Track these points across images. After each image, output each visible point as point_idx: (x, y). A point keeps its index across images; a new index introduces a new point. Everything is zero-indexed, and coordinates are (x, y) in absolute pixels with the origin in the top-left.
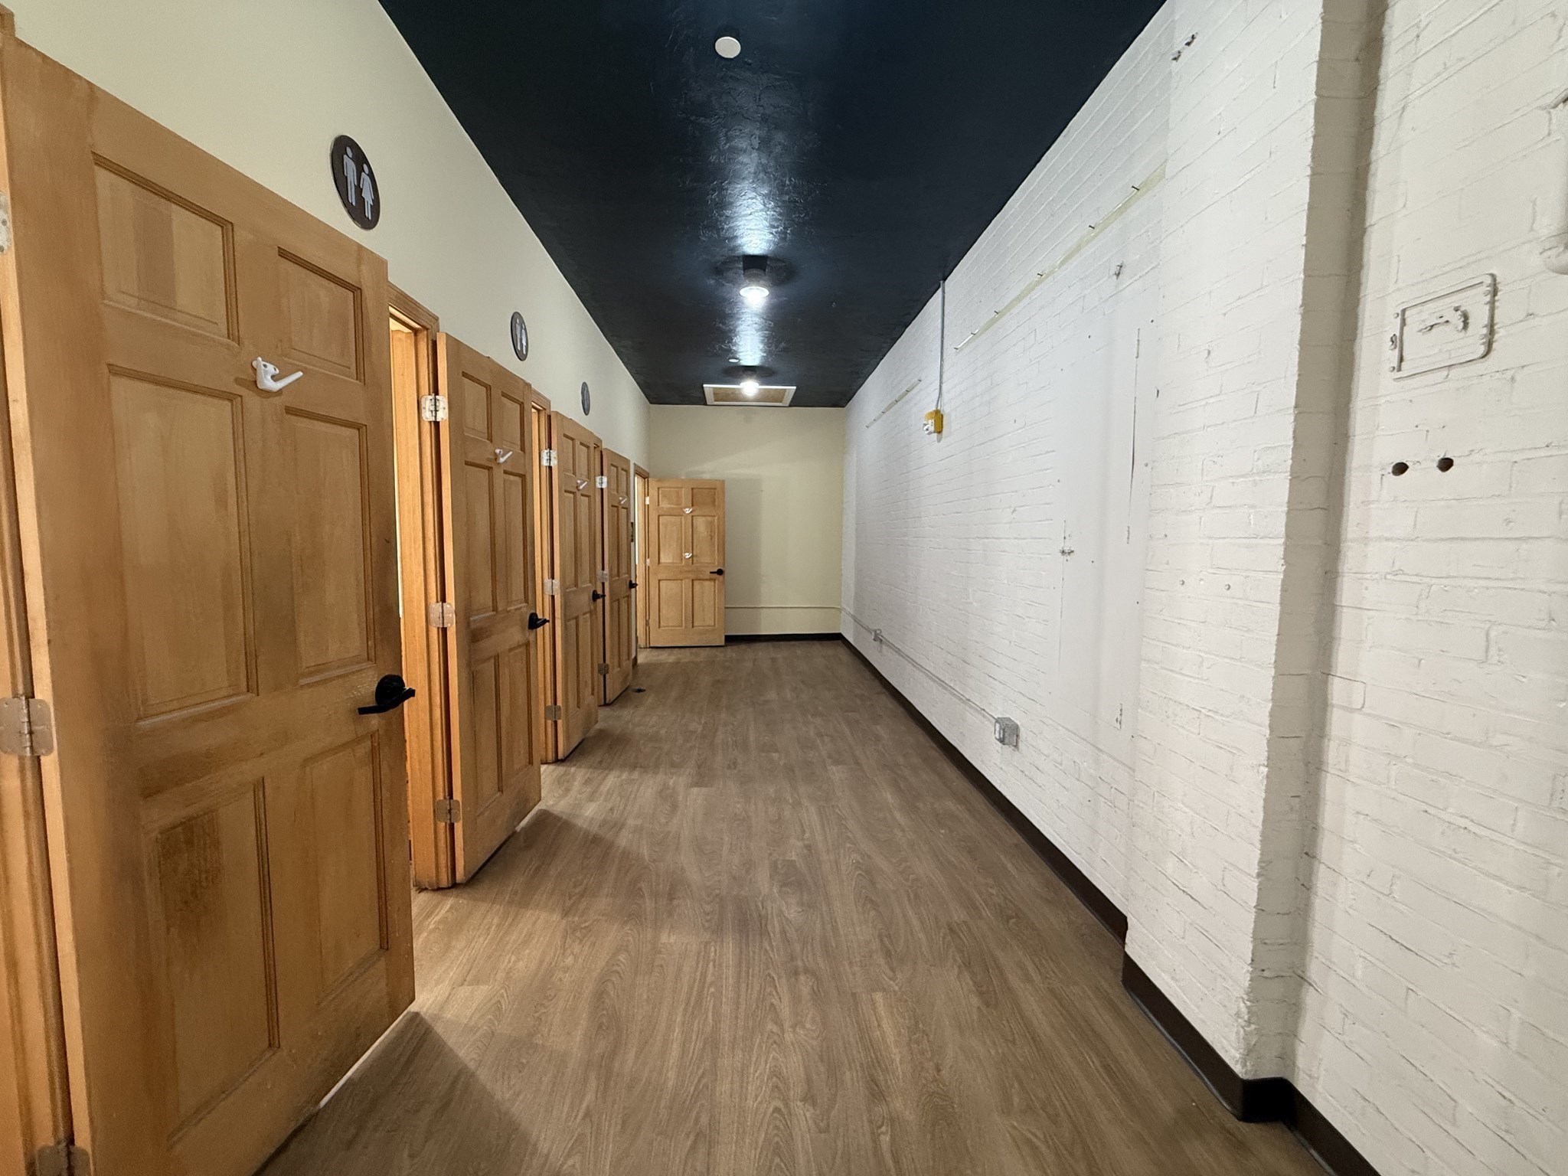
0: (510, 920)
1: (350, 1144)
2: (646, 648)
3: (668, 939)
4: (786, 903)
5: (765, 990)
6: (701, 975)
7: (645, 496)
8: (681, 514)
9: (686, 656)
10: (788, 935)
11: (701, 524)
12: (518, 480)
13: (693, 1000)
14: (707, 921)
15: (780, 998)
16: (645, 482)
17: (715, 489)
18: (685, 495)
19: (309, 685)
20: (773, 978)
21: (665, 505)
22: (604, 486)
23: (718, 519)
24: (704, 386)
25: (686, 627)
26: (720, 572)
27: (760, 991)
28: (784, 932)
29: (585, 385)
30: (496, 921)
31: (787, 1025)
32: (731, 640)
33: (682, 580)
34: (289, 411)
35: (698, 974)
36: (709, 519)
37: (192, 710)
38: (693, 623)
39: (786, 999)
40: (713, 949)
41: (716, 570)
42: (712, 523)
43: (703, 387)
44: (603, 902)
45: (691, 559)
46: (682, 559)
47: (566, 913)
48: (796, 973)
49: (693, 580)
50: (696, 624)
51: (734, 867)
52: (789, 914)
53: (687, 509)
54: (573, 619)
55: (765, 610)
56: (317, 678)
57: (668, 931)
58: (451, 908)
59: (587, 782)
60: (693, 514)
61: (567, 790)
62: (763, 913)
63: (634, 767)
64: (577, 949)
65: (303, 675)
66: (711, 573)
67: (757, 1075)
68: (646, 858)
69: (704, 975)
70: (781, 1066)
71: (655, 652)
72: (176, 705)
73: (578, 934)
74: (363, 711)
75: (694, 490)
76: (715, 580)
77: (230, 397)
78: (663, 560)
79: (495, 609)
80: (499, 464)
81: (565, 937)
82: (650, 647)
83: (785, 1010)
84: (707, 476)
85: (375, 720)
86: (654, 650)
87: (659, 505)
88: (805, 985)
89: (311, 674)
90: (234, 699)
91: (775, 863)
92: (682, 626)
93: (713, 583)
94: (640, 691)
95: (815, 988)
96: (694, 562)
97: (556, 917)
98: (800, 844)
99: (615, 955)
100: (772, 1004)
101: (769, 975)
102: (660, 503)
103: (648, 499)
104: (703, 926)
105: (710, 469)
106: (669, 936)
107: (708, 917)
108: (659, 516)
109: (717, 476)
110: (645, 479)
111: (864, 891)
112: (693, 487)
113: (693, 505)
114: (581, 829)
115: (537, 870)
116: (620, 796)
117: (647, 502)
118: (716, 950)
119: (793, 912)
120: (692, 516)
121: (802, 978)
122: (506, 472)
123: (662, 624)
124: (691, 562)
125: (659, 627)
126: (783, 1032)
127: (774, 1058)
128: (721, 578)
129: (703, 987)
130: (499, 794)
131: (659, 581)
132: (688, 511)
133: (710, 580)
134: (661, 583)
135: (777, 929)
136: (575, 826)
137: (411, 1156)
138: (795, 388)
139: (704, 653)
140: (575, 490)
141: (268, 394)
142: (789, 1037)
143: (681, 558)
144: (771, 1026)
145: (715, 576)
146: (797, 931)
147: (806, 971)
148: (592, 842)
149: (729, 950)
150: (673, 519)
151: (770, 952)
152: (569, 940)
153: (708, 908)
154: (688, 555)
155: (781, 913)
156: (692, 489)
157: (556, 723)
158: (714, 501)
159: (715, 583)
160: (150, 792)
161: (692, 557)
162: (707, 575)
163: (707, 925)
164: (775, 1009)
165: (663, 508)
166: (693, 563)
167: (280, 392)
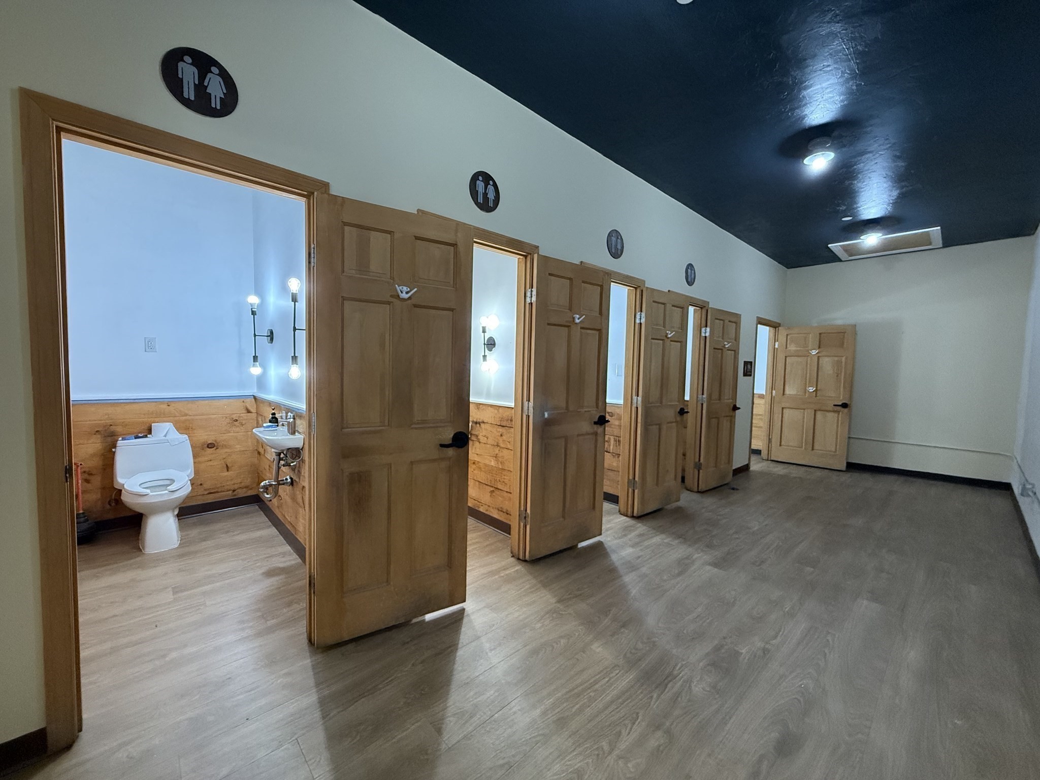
0: (533, 589)
1: (404, 644)
2: (768, 460)
3: (597, 648)
4: (701, 678)
5: (624, 720)
6: (595, 681)
7: (775, 342)
8: (807, 355)
9: (795, 472)
10: (679, 699)
11: (827, 364)
12: (597, 333)
13: (576, 691)
14: (631, 653)
15: (629, 733)
16: (775, 330)
17: (845, 333)
18: (812, 339)
19: (416, 428)
20: (638, 719)
21: (792, 348)
22: (707, 334)
23: (846, 358)
24: (829, 245)
25: (805, 449)
26: (845, 406)
27: (621, 718)
28: (678, 695)
29: (690, 266)
30: (527, 587)
31: (616, 752)
32: (852, 467)
33: (804, 409)
34: (415, 306)
35: (594, 679)
36: (836, 359)
37: (363, 429)
38: (813, 446)
39: (634, 735)
40: (617, 672)
41: (840, 404)
42: (839, 362)
43: (828, 248)
44: (582, 606)
45: (815, 393)
46: (805, 393)
47: (559, 601)
48: (658, 728)
49: (815, 411)
50: (816, 447)
51: (685, 632)
52: (695, 686)
53: (814, 351)
54: (656, 425)
55: (900, 446)
56: (420, 426)
57: (602, 643)
58: (517, 570)
59: (640, 535)
60: (818, 355)
61: (625, 535)
62: (675, 672)
63: (679, 537)
64: (547, 622)
65: (415, 424)
66: (835, 405)
67: (568, 763)
68: (632, 595)
69: (596, 682)
70: (587, 773)
71: (772, 465)
72: (358, 426)
73: (554, 615)
74: (442, 446)
75: (822, 335)
76: (839, 412)
77: (389, 303)
78: (787, 392)
79: (567, 408)
80: (576, 323)
81: (547, 613)
82: (771, 460)
83: (624, 744)
84: (839, 322)
85: (451, 452)
86: (773, 462)
87: (786, 348)
88: (656, 740)
89: (418, 423)
90: (381, 428)
91: (722, 646)
92: (802, 447)
93: (836, 415)
94: (733, 489)
95: (661, 748)
96: (818, 395)
97: (553, 600)
98: (760, 644)
99: (561, 637)
100: (620, 732)
101: (638, 713)
102: (788, 346)
103: (777, 344)
104: (625, 654)
105: (841, 317)
106: (599, 647)
107: (633, 651)
108: (786, 357)
109: (851, 321)
110: (776, 328)
111: (786, 713)
112: (821, 332)
113: (819, 347)
114: (611, 560)
115: (569, 571)
116: (652, 552)
117: (776, 346)
118: (618, 674)
119: (699, 688)
120: (819, 357)
121: (659, 734)
122: (582, 328)
123: (783, 443)
124: (814, 395)
125: (780, 445)
126: (610, 753)
127: (587, 763)
128: (846, 410)
129: (589, 688)
130: (562, 519)
131: (783, 408)
132: (814, 352)
133: (834, 411)
134: (784, 410)
135: (675, 689)
136: (610, 557)
137: (413, 665)
138: (939, 228)
139: (818, 473)
140: (665, 338)
141: (404, 300)
142: (611, 760)
143: (805, 391)
144: (605, 744)
145: (839, 408)
146: (689, 701)
147: (668, 732)
148: (609, 571)
149: (626, 680)
150: (800, 359)
151: (654, 700)
152: (547, 616)
153: (640, 646)
154: (811, 389)
155: (689, 681)
156: (820, 334)
157: (634, 491)
158: (843, 343)
159: (839, 414)
160: (345, 456)
161: (816, 391)
162: (831, 407)
163: (628, 655)
164: (619, 736)
165: (790, 350)
166: (816, 396)
167: (410, 298)
